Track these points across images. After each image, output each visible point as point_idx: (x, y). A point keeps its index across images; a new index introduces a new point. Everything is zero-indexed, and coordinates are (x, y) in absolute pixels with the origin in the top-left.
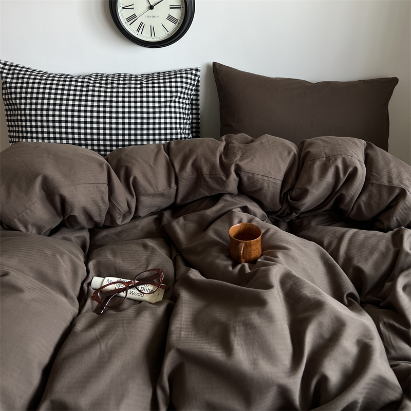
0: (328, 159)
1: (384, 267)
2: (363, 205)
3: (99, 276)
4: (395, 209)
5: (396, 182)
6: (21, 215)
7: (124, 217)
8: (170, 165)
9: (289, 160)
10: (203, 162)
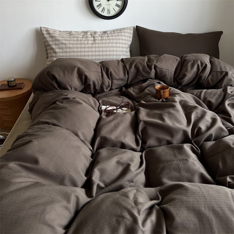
0: (194, 61)
1: (220, 100)
2: (210, 80)
3: (104, 105)
4: (224, 80)
5: (224, 70)
6: (70, 83)
7: (107, 89)
8: (125, 67)
9: (177, 63)
10: (139, 65)
